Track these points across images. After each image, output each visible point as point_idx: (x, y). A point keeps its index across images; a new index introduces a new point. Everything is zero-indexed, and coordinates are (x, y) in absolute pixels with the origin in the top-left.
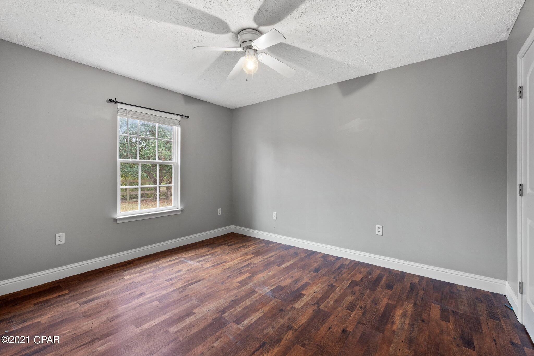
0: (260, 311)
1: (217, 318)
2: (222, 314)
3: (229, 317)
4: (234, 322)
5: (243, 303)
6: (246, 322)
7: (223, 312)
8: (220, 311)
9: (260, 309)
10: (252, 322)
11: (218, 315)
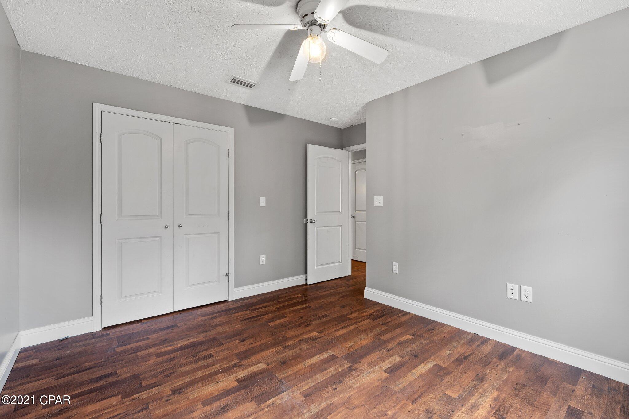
0: (308, 364)
1: (356, 363)
2: (351, 366)
3: (344, 362)
4: (338, 357)
5: (326, 377)
6: (325, 355)
7: (350, 369)
8: (355, 370)
9: (307, 367)
10: (319, 355)
11: (356, 366)
